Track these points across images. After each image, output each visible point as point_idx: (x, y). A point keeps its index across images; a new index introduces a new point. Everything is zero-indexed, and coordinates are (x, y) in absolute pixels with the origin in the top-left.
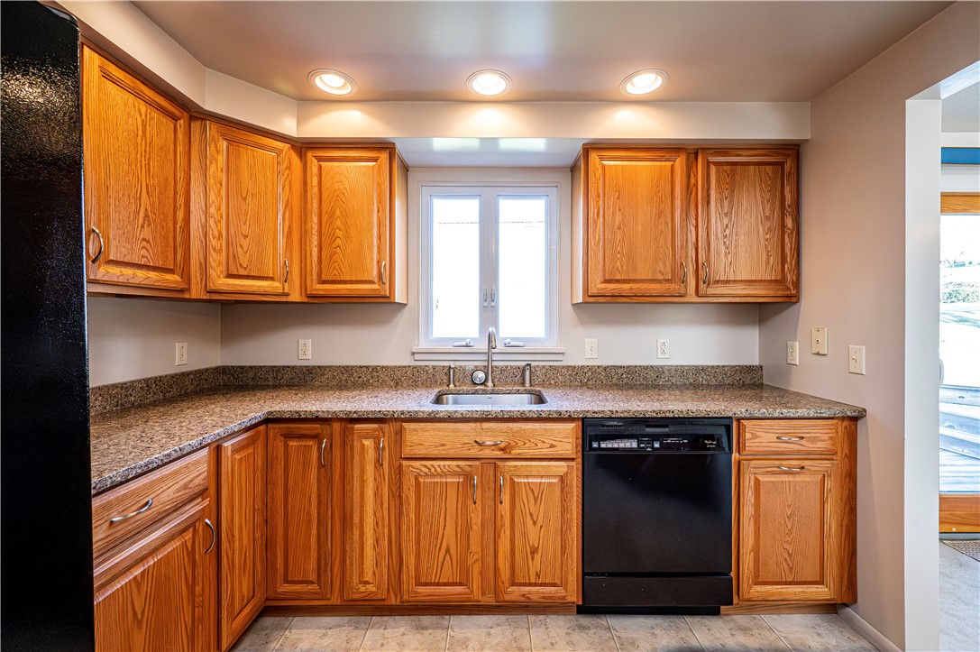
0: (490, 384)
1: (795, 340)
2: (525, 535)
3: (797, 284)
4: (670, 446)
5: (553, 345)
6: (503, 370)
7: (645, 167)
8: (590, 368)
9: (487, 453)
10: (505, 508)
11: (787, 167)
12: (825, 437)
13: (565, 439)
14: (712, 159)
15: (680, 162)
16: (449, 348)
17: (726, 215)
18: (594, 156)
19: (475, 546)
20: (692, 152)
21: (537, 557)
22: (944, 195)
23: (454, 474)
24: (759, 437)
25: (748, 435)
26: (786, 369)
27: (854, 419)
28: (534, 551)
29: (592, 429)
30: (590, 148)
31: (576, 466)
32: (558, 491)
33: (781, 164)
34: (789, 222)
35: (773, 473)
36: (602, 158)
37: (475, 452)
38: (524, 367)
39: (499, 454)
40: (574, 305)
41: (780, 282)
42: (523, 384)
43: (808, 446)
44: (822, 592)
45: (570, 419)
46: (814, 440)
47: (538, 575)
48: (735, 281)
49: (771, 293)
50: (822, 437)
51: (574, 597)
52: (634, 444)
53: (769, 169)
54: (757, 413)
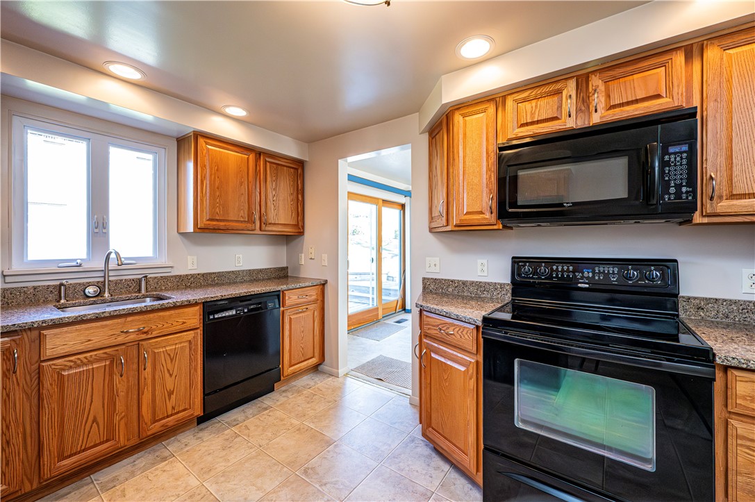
0: (107, 295)
1: (302, 253)
2: (164, 386)
3: (303, 227)
4: (253, 310)
5: (163, 261)
6: (116, 283)
7: (233, 155)
8: (192, 276)
9: (132, 337)
10: (147, 374)
11: (299, 171)
12: (314, 294)
13: (194, 317)
14: (267, 159)
15: (252, 157)
16: (55, 269)
17: (274, 189)
18: (201, 141)
19: (120, 406)
20: (259, 153)
21: (173, 397)
22: (348, 193)
23: (99, 360)
24: (291, 298)
25: (287, 298)
26: (298, 267)
27: (324, 285)
28: (171, 393)
29: (209, 308)
30: (198, 135)
31: (200, 332)
32: (188, 350)
33: (297, 169)
34: (300, 196)
35: (297, 313)
36: (207, 143)
37: (121, 339)
38: (140, 280)
39: (144, 336)
40: (185, 235)
41: (296, 225)
42: (139, 291)
43: (309, 299)
44: (314, 361)
45: (196, 304)
46: (311, 296)
47: (173, 408)
48: (278, 224)
49: (294, 230)
50: (313, 294)
51: (198, 411)
52: (234, 312)
53: (292, 170)
54: (290, 287)
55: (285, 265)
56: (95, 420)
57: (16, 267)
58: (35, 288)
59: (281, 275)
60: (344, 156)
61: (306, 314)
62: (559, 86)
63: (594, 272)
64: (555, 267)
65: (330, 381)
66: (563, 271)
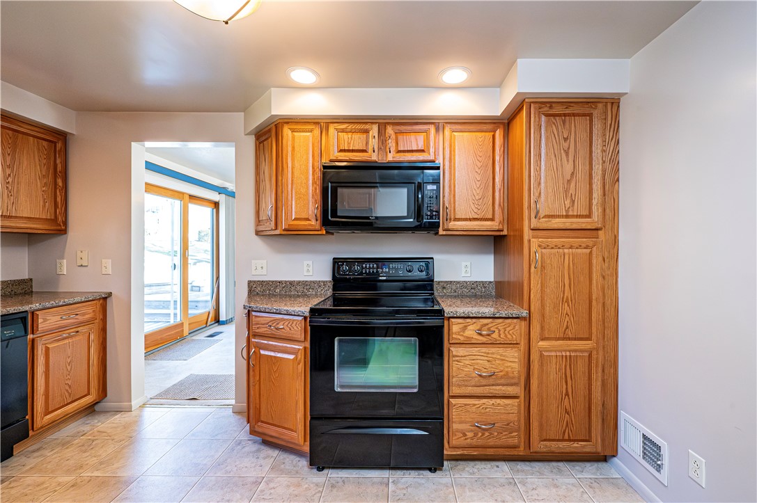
1: (63, 259)
3: (65, 223)
11: (59, 145)
12: (91, 311)
17: (9, 167)
22: (146, 184)
24: (47, 321)
25: (40, 321)
26: (56, 277)
27: (105, 299)
33: (55, 143)
34: (60, 182)
35: (59, 340)
41: (55, 220)
43: (80, 318)
44: (89, 399)
46: (84, 314)
48: (16, 217)
49: (47, 227)
50: (88, 312)
53: (45, 143)
54: (48, 305)
55: (26, 277)
59: (19, 291)
60: (140, 139)
61: (77, 338)
62: (367, 127)
63: (389, 268)
64: (364, 266)
65: (117, 418)
66: (370, 268)
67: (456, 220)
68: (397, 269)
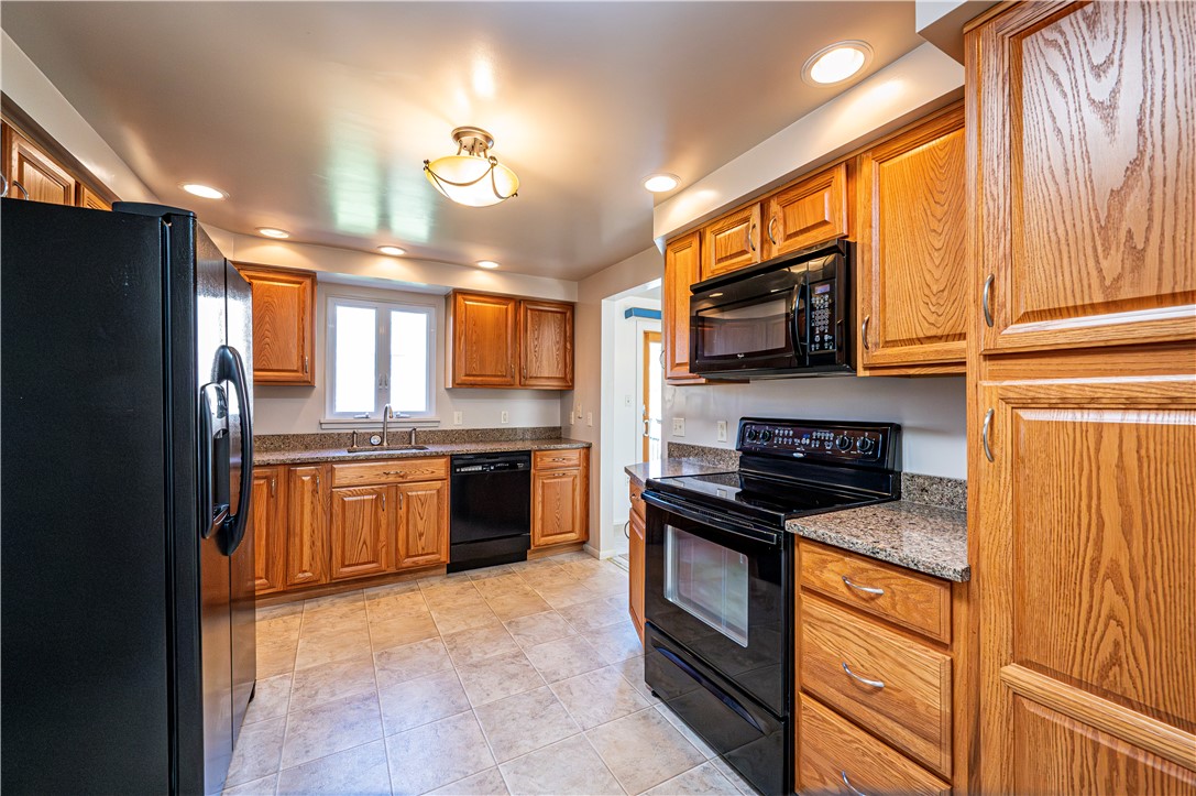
0: (385, 444)
1: (572, 411)
2: (415, 525)
3: (573, 380)
4: (500, 468)
5: (432, 416)
6: (394, 434)
7: (490, 306)
8: (457, 431)
9: (391, 479)
10: (402, 512)
11: (568, 314)
13: (440, 468)
14: (529, 307)
15: (511, 307)
16: (350, 419)
17: (536, 339)
18: (459, 298)
19: (382, 537)
20: (518, 301)
21: (423, 538)
23: (370, 494)
24: (544, 460)
25: (539, 459)
26: (569, 428)
27: (588, 448)
28: (421, 535)
29: (455, 461)
30: (457, 292)
31: (447, 483)
32: (436, 497)
33: (565, 313)
34: (569, 346)
35: (551, 478)
36: (465, 300)
37: (384, 479)
38: (411, 432)
39: (400, 480)
40: (447, 389)
41: (564, 379)
42: (410, 443)
43: (573, 462)
44: (573, 536)
45: (443, 456)
46: (569, 460)
47: (423, 549)
48: (540, 378)
49: (561, 384)
50: (574, 458)
51: (444, 557)
52: (480, 468)
53: (559, 315)
54: (543, 448)
55: (557, 425)
56: (365, 542)
57: (329, 417)
58: (339, 434)
59: (553, 436)
60: (606, 295)
61: (563, 480)
62: (745, 214)
63: (811, 440)
64: (777, 431)
66: (783, 437)
67: (888, 344)
68: (822, 442)
